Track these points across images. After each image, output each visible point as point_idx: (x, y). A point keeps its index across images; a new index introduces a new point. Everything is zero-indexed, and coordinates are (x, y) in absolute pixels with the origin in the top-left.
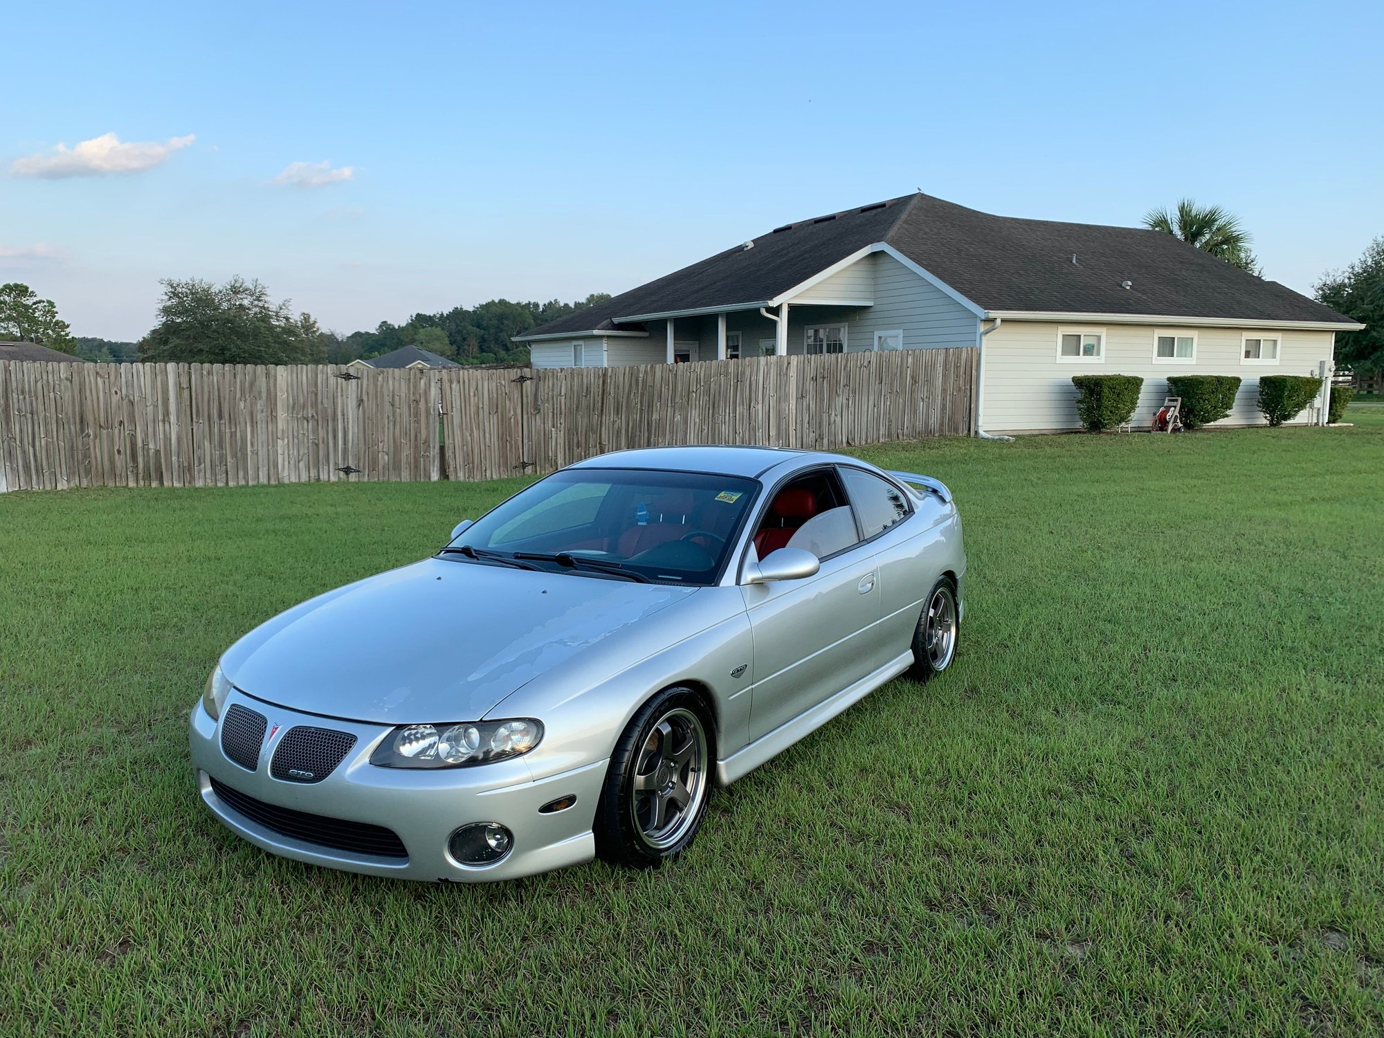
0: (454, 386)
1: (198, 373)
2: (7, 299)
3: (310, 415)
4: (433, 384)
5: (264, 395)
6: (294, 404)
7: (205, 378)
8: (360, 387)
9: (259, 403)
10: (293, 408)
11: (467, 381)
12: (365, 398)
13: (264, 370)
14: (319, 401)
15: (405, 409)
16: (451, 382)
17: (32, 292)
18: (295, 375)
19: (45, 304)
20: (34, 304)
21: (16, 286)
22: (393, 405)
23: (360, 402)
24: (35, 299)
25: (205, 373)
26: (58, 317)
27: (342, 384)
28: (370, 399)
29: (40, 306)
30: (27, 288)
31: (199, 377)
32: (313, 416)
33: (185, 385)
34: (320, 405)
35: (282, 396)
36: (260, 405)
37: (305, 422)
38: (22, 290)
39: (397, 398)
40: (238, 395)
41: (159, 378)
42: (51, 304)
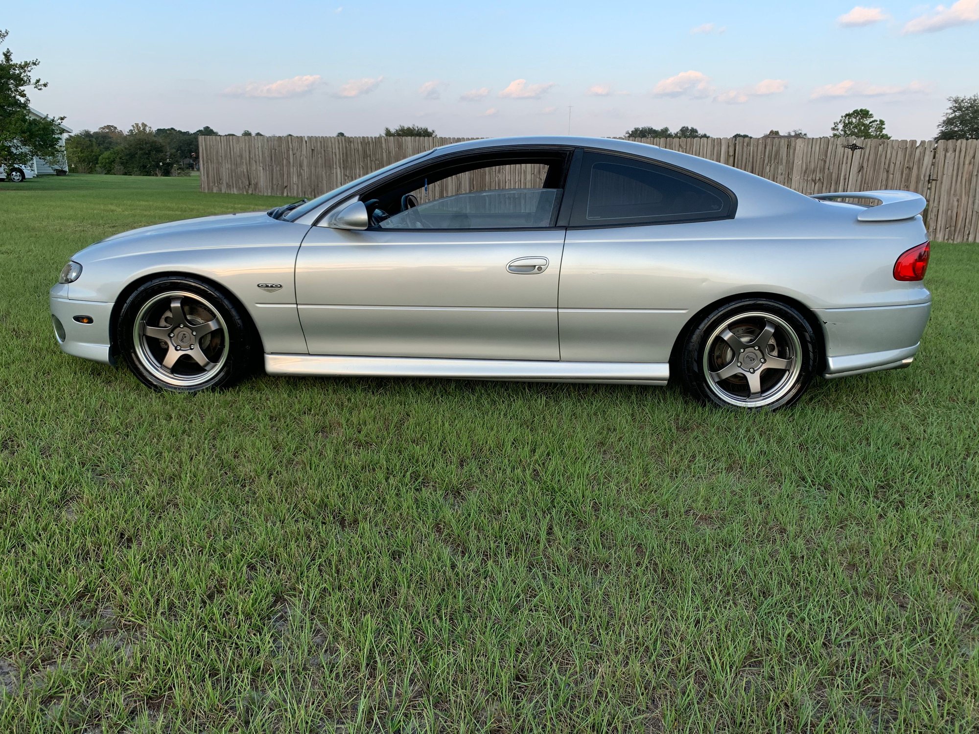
0: (948, 155)
1: (741, 144)
2: (854, 120)
3: (817, 178)
4: (927, 152)
5: (784, 162)
6: (807, 169)
7: (745, 149)
8: (862, 157)
9: (780, 167)
10: (805, 172)
11: (964, 150)
12: (865, 166)
13: (786, 142)
14: (827, 167)
15: (898, 175)
16: (946, 151)
17: (871, 115)
18: (810, 146)
19: (878, 122)
20: (870, 123)
21: (861, 110)
22: (888, 172)
23: (861, 168)
24: (872, 119)
25: (745, 144)
26: (884, 132)
27: (848, 153)
28: (869, 166)
29: (874, 124)
30: (868, 112)
31: (741, 148)
32: (820, 179)
33: (731, 153)
34: (826, 170)
35: (798, 163)
36: (781, 169)
37: (813, 184)
38: (865, 114)
39: (892, 165)
40: (766, 161)
41: (716, 149)
42: (882, 122)
